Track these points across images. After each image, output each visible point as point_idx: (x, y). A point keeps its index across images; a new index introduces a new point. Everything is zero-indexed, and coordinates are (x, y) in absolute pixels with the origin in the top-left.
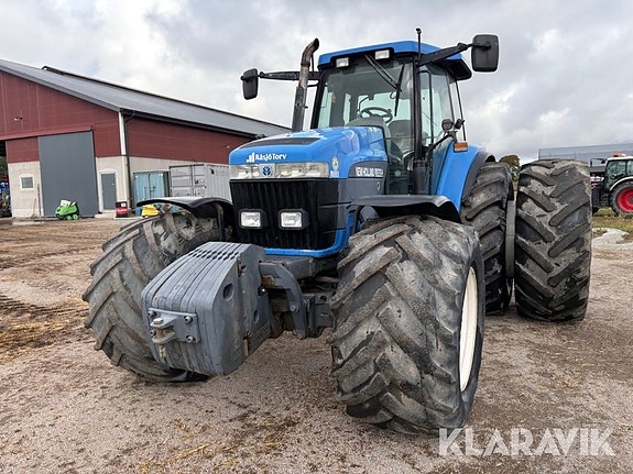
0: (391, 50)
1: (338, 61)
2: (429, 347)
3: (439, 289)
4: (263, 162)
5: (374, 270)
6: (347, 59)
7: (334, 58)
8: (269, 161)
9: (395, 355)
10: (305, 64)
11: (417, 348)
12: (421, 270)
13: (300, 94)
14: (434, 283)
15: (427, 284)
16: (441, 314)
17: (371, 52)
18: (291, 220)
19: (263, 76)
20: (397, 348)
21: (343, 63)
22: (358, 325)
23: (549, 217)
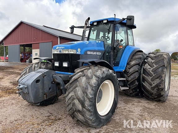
0: (107, 20)
1: (94, 23)
2: (85, 100)
3: (90, 85)
4: (59, 49)
5: (76, 78)
6: (96, 23)
7: (93, 22)
8: (61, 49)
9: (76, 102)
10: (86, 24)
11: (81, 101)
12: (87, 79)
13: (84, 32)
14: (89, 83)
15: (87, 83)
16: (89, 92)
17: (102, 21)
19: (75, 27)
20: (77, 100)
21: (95, 24)
22: (69, 93)
23: (152, 69)
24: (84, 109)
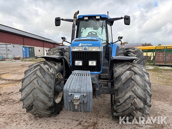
0: (101, 16)
1: (85, 18)
2: (147, 98)
3: (147, 82)
4: (84, 46)
5: (129, 78)
6: (87, 17)
7: (84, 17)
8: (86, 46)
9: (137, 101)
10: (75, 17)
11: (144, 98)
12: (141, 77)
13: (74, 26)
14: (145, 80)
15: (143, 81)
16: (148, 89)
17: (95, 17)
18: (93, 63)
20: (138, 99)
21: (86, 18)
22: (126, 93)
24: (146, 106)
